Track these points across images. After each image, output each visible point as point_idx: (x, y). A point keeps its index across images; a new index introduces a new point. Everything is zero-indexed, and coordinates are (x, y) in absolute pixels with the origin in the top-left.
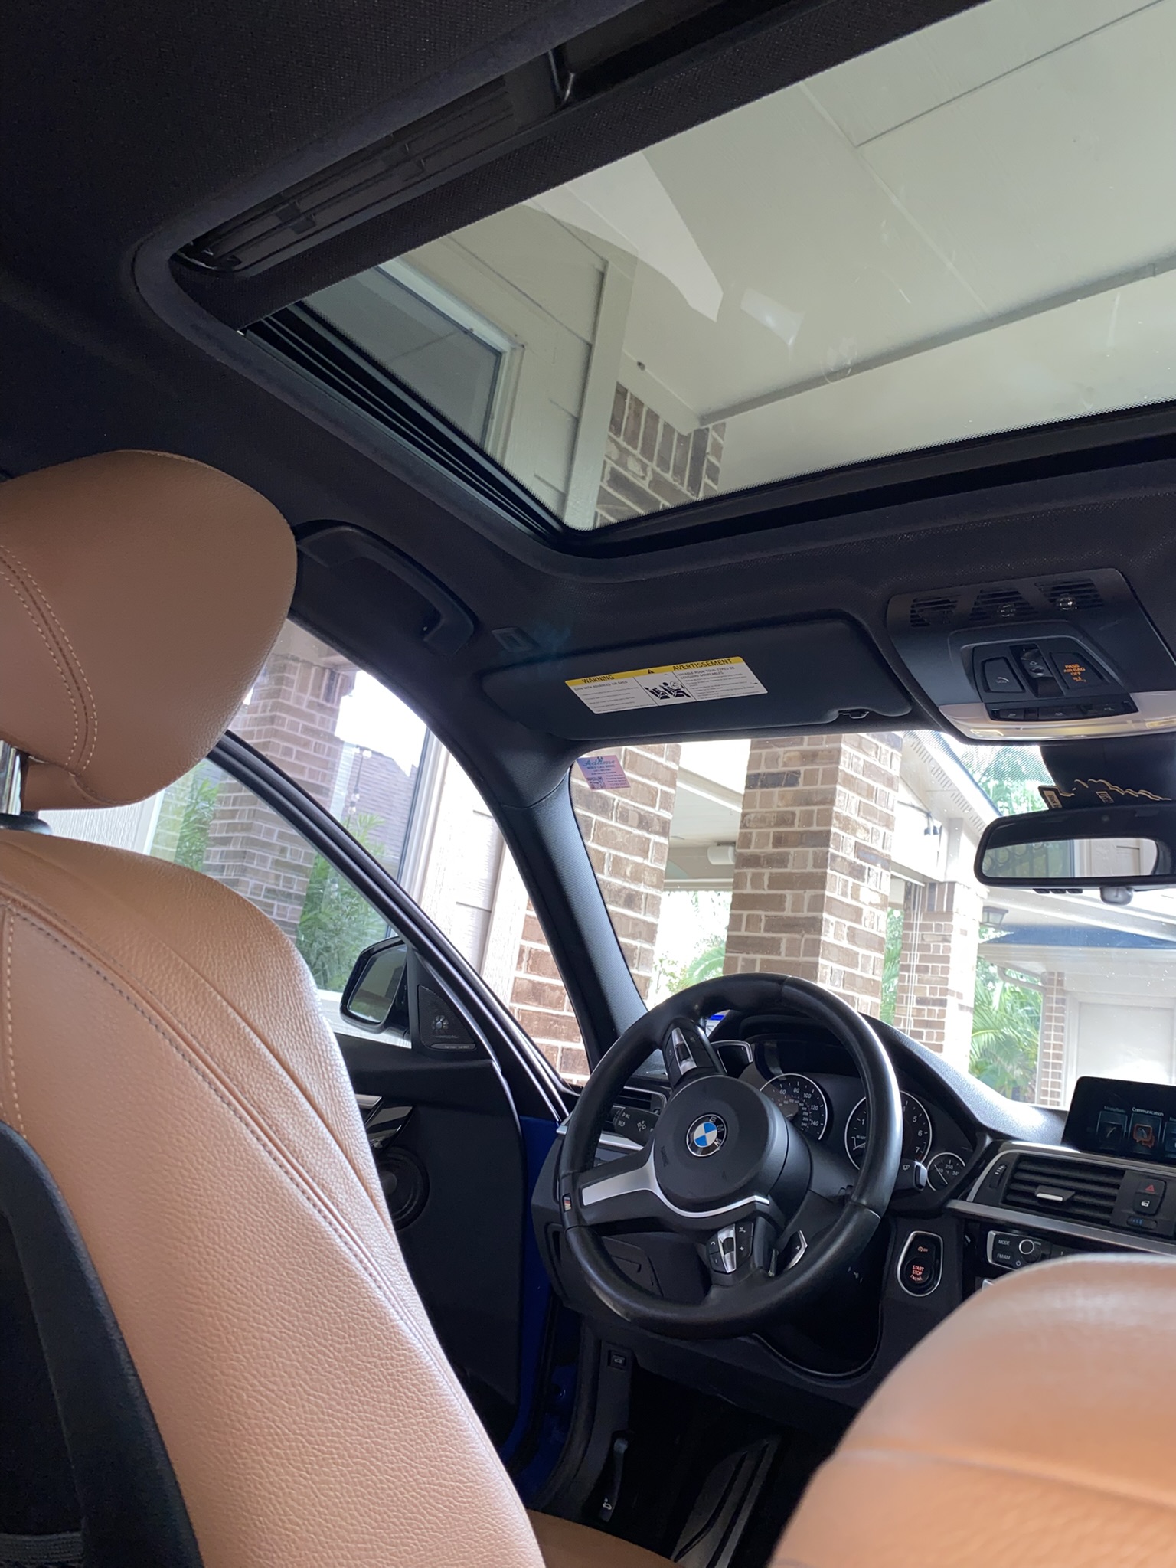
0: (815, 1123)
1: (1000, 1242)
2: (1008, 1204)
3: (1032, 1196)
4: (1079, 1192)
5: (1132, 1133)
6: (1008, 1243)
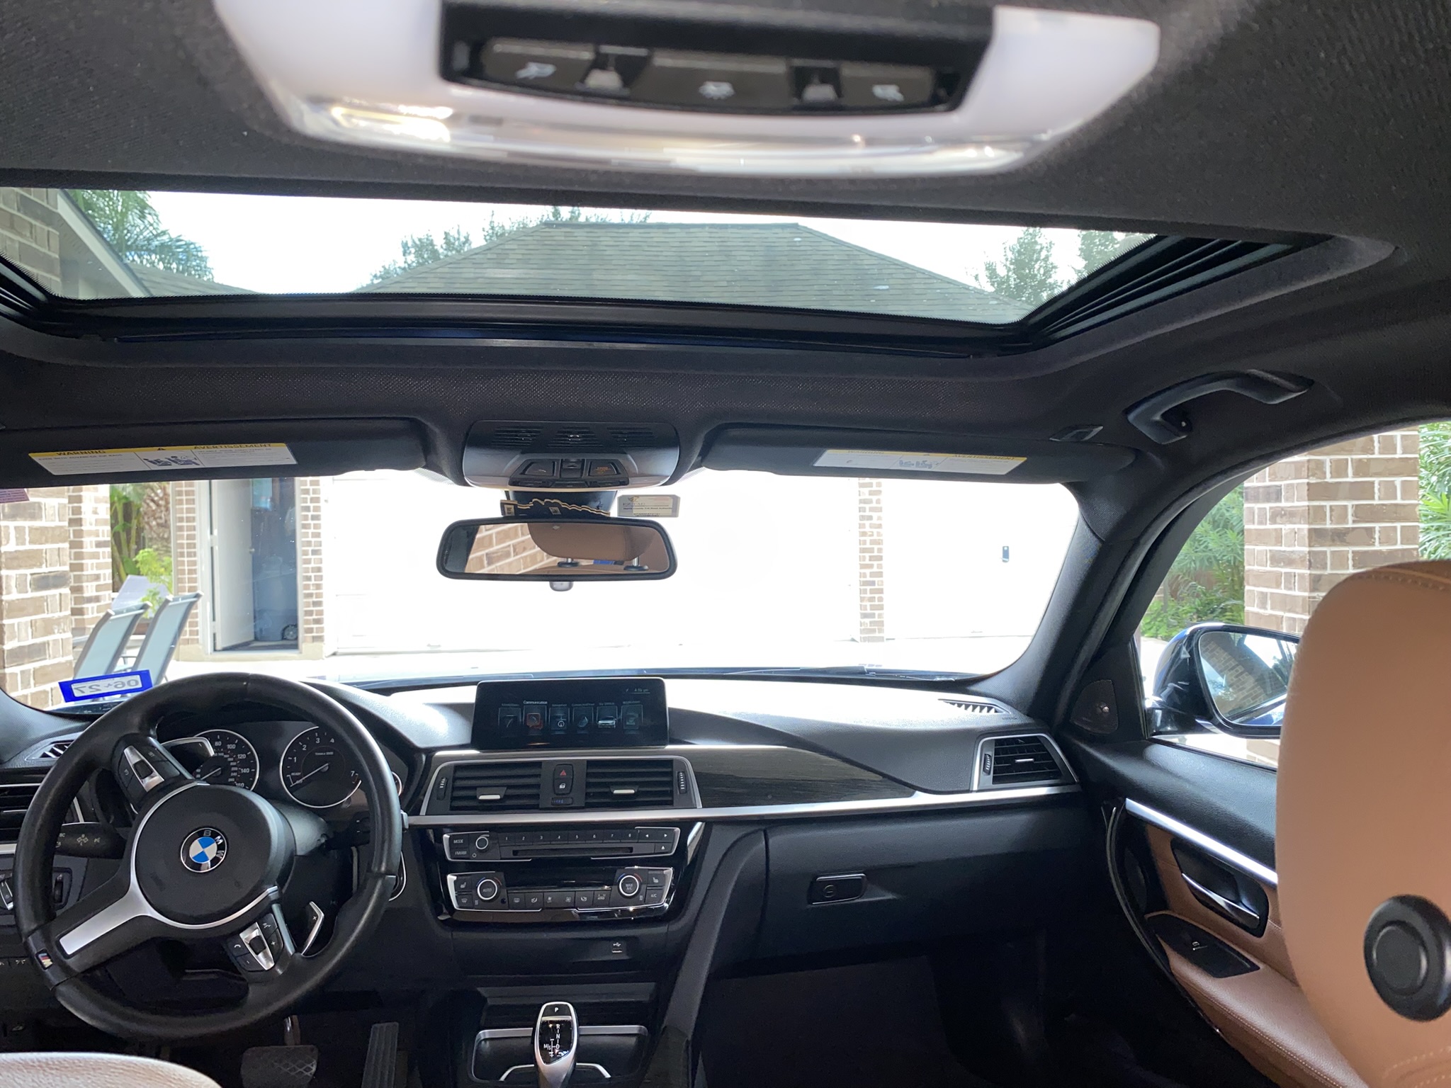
0: (246, 771)
1: (455, 842)
2: (455, 810)
3: (475, 798)
4: (509, 787)
5: (525, 720)
6: (462, 841)
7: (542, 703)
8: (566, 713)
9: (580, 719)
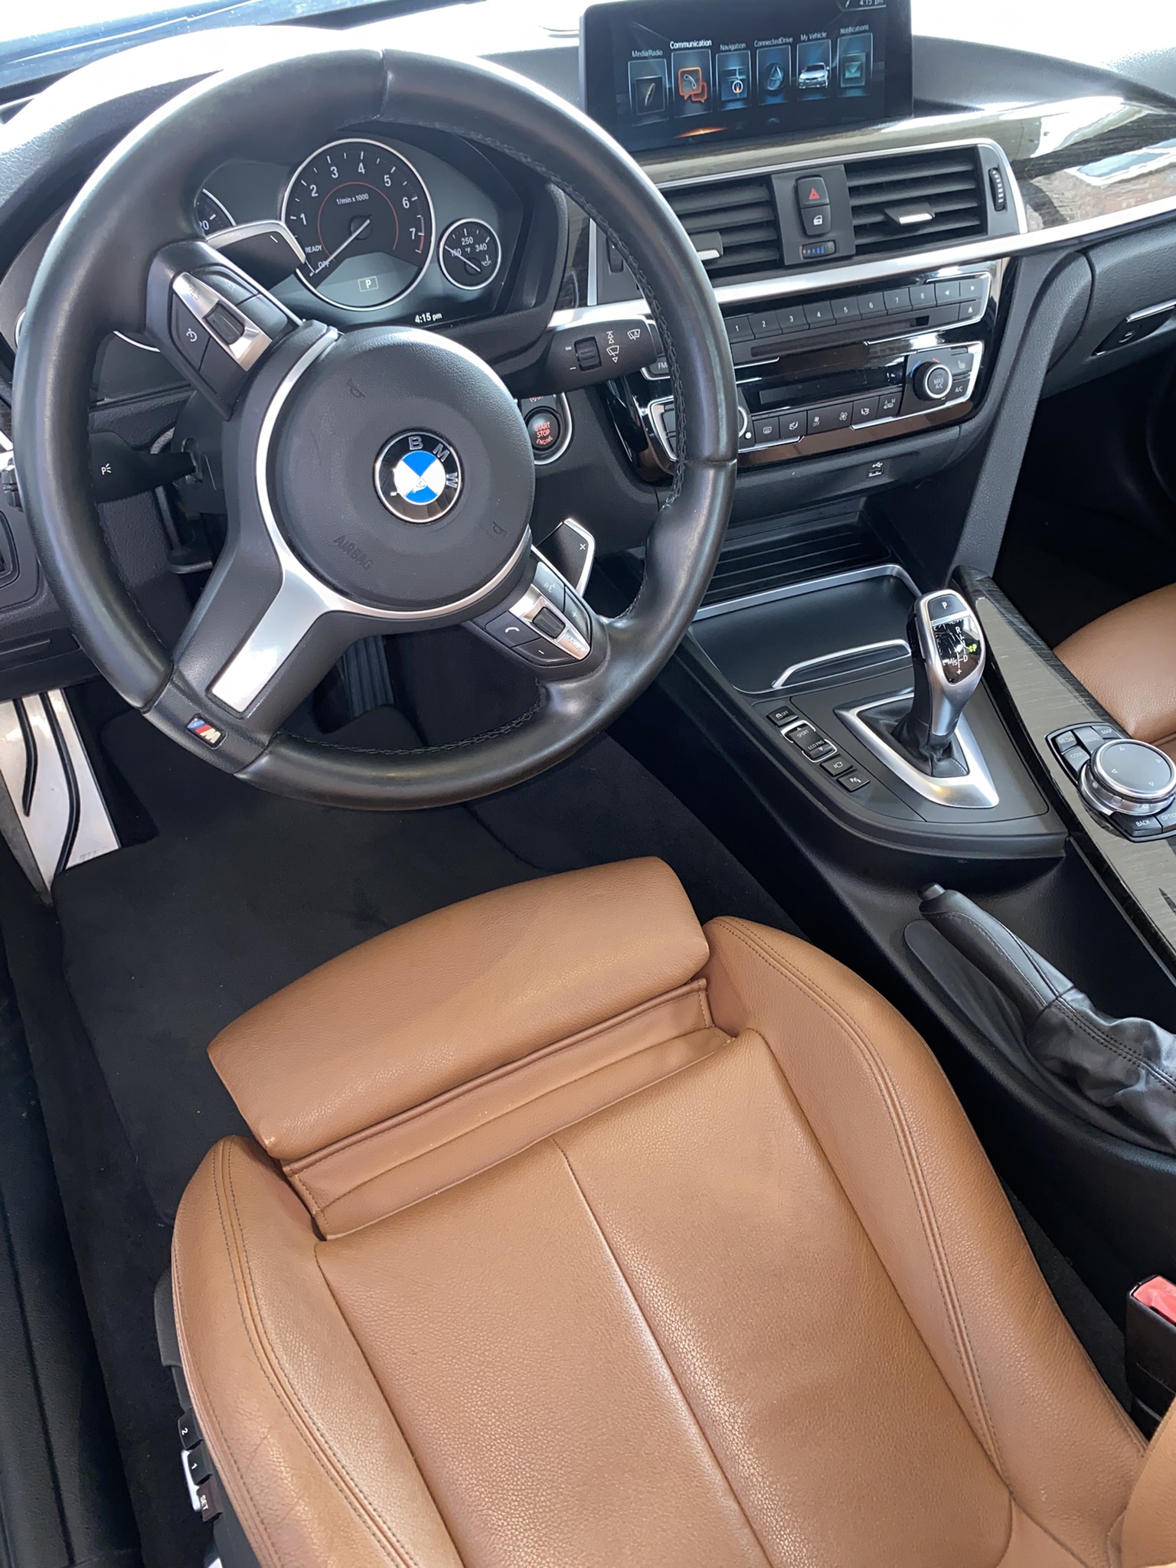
5: (677, 85)
7: (702, 43)
8: (744, 63)
9: (767, 73)
